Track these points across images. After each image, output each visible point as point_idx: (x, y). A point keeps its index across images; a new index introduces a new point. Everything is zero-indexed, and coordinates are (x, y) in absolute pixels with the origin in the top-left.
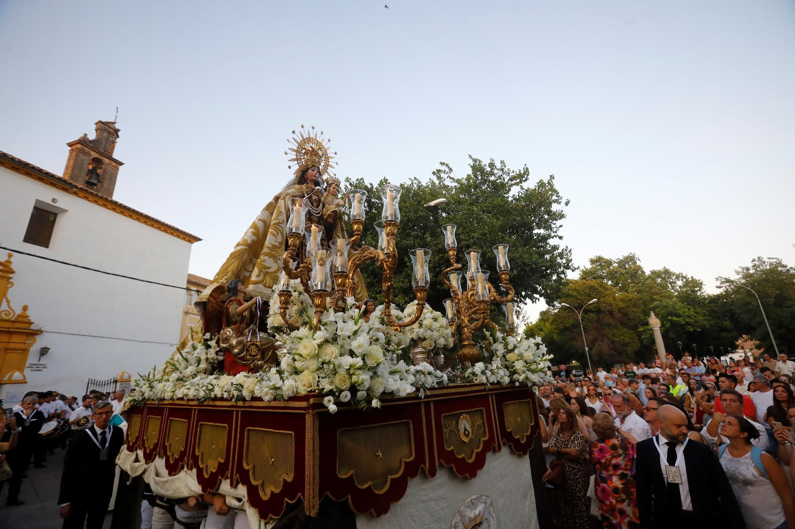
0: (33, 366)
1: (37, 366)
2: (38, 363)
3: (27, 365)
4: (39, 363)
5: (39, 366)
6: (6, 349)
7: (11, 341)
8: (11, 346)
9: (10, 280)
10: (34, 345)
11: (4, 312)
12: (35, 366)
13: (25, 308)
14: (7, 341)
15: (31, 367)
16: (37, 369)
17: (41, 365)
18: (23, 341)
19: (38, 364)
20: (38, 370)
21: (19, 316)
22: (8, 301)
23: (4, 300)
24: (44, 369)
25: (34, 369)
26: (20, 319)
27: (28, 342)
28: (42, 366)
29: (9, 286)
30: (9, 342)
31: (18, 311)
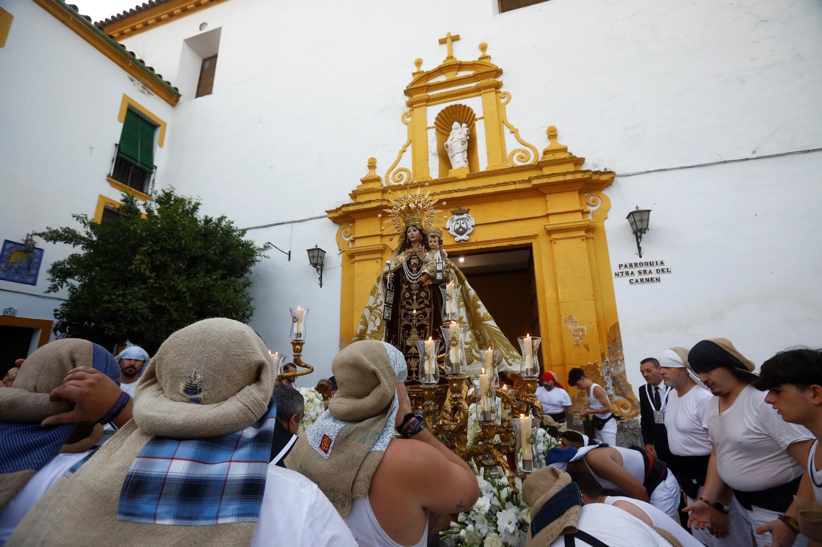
0: (630, 270)
1: (642, 269)
2: (638, 260)
3: (615, 269)
4: (643, 260)
5: (648, 269)
6: (549, 232)
7: (550, 212)
8: (554, 221)
9: (502, 90)
10: (610, 214)
11: (517, 154)
12: (636, 270)
13: (552, 134)
14: (544, 214)
15: (627, 273)
16: (644, 277)
17: (651, 264)
18: (578, 207)
19: (641, 264)
20: (647, 280)
21: (546, 153)
22: (514, 132)
23: (507, 131)
24: (662, 276)
25: (637, 277)
26: (549, 157)
27: (592, 209)
28: (653, 269)
29: (503, 101)
30: (547, 215)
31: (542, 144)
